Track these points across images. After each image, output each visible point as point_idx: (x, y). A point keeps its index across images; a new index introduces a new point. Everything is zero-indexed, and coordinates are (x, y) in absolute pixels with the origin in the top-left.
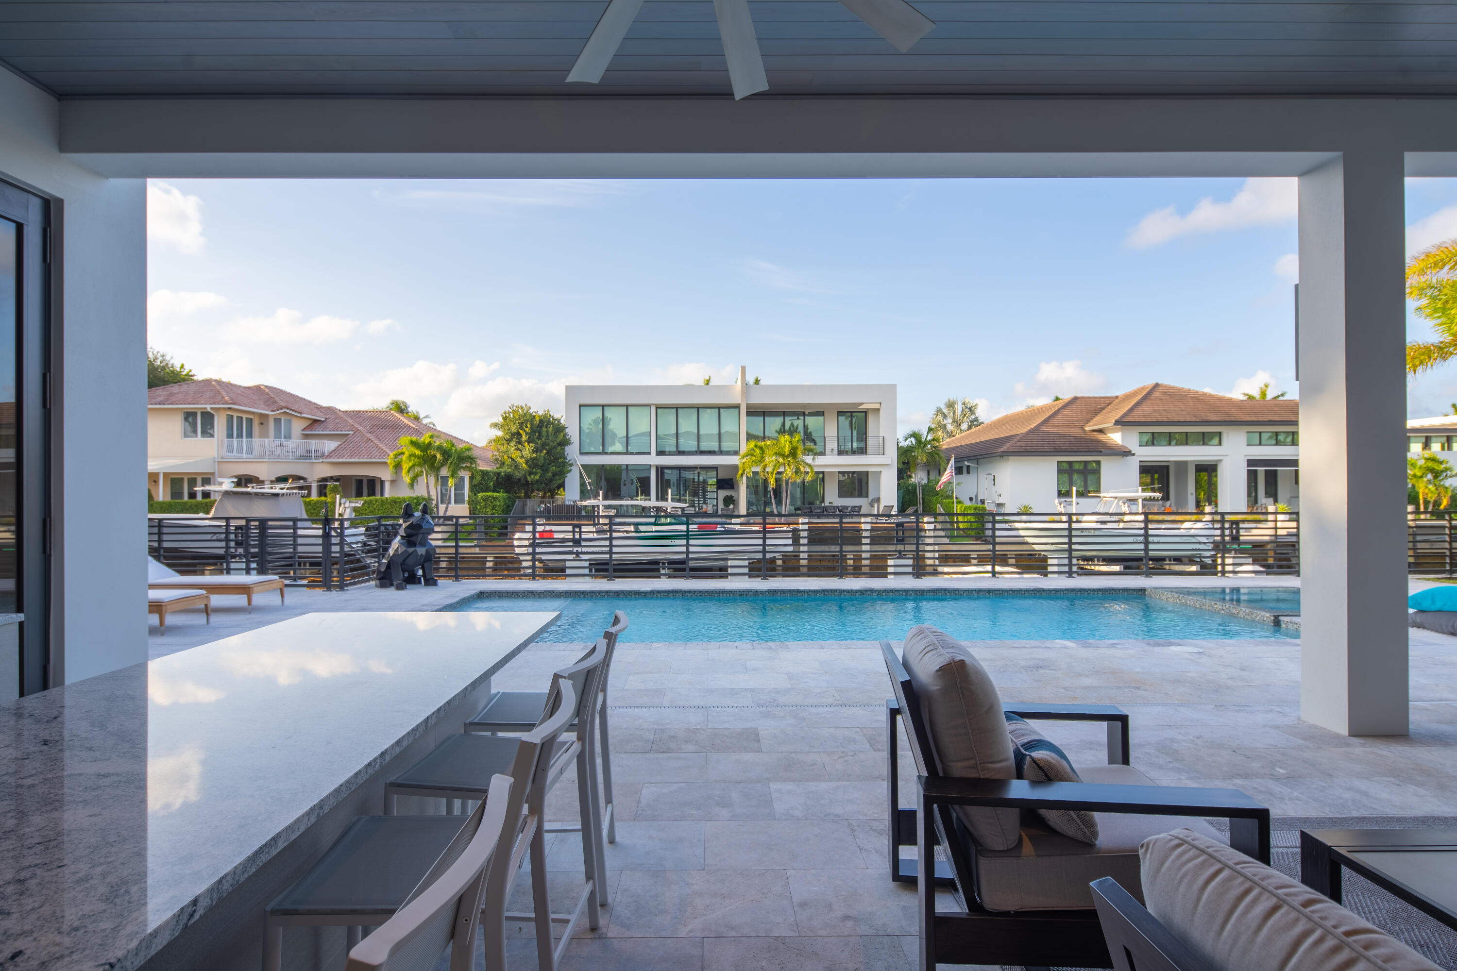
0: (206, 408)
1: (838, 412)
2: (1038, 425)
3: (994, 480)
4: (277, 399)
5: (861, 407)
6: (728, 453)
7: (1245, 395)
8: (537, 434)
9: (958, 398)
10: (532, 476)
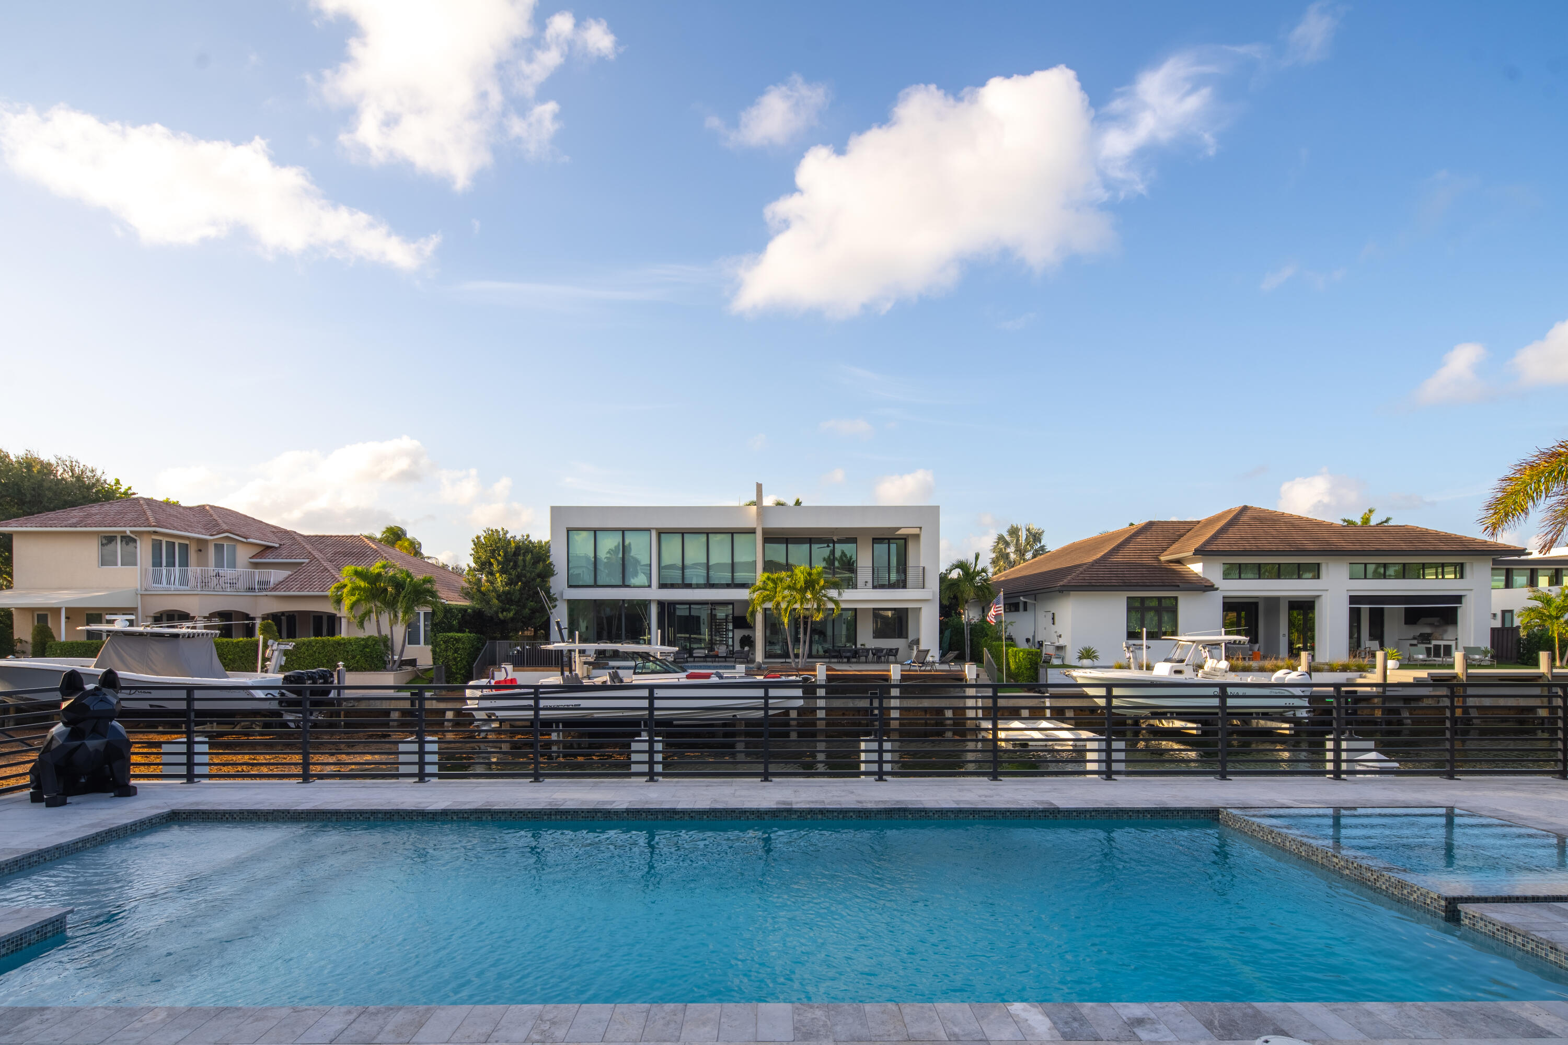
0: (125, 532)
1: (874, 539)
2: (1105, 555)
3: (1053, 619)
4: (220, 521)
5: (899, 532)
6: (743, 586)
7: (1345, 521)
8: (511, 564)
9: (1021, 524)
10: (504, 613)
